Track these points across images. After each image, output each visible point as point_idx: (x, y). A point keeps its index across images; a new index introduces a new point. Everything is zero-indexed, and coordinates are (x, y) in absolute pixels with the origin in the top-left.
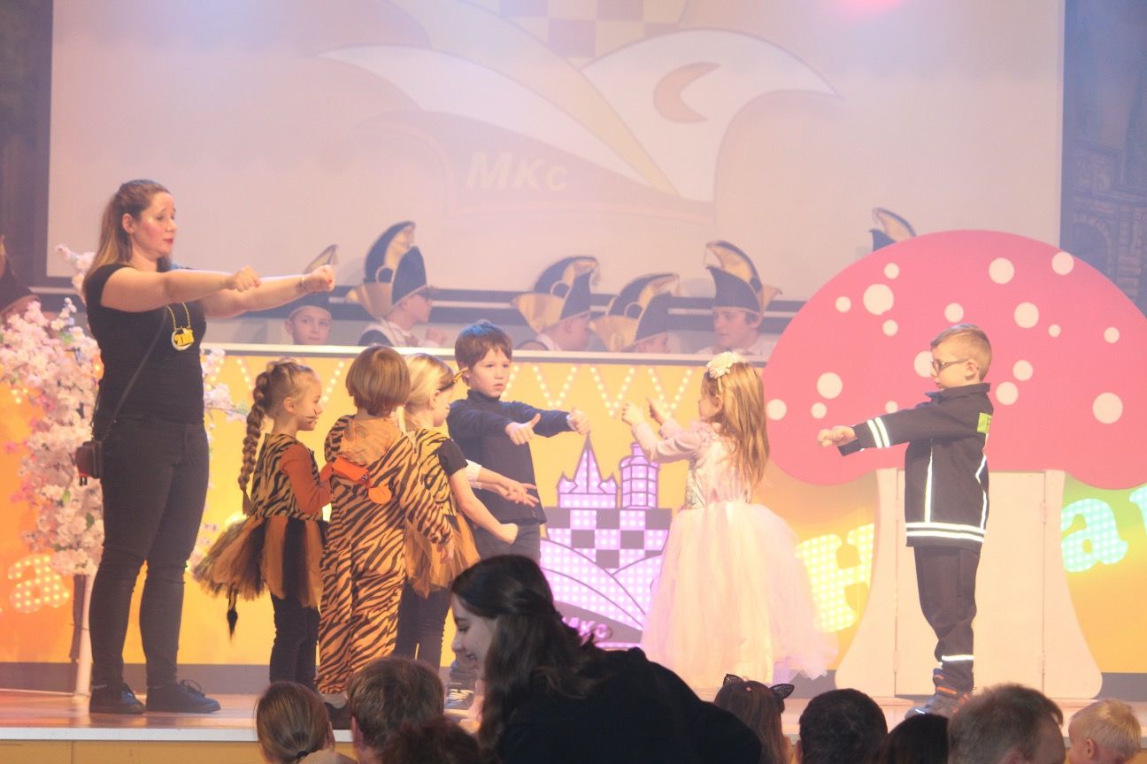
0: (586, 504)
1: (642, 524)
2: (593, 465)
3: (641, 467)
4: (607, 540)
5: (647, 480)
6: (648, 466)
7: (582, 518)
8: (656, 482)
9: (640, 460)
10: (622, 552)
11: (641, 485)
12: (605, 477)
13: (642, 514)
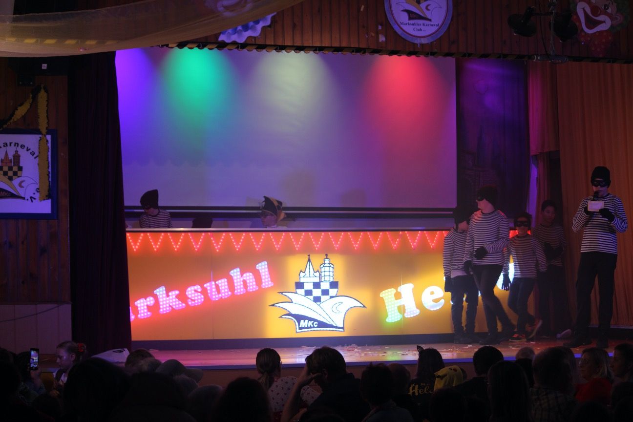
2: (311, 267)
4: (317, 293)
12: (315, 271)
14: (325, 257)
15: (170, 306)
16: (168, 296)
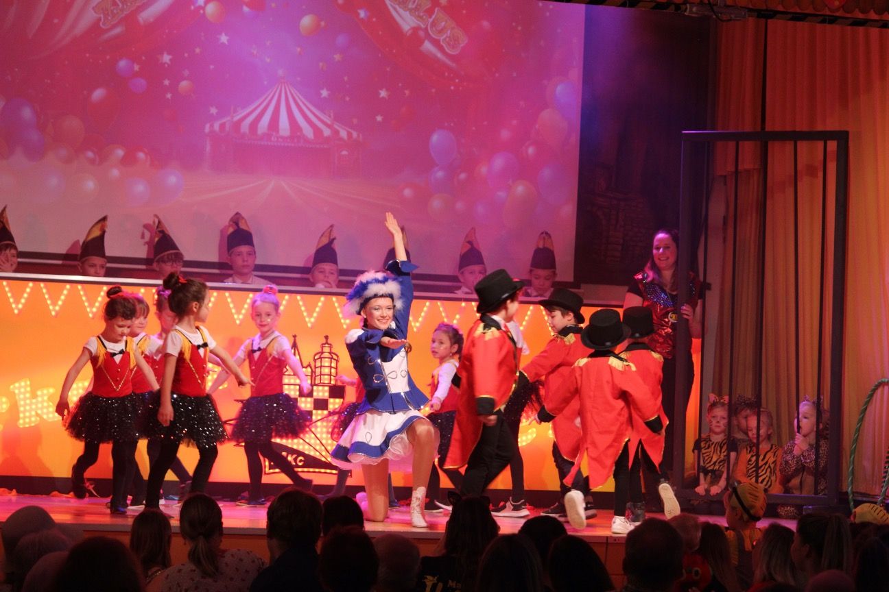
0: (292, 381)
1: (327, 394)
3: (327, 359)
4: (305, 404)
5: (331, 367)
6: (332, 358)
7: (289, 390)
8: (336, 368)
9: (326, 355)
10: (314, 412)
11: (326, 371)
12: (305, 365)
13: (327, 388)
14: (324, 341)
15: (37, 415)
16: (34, 396)
